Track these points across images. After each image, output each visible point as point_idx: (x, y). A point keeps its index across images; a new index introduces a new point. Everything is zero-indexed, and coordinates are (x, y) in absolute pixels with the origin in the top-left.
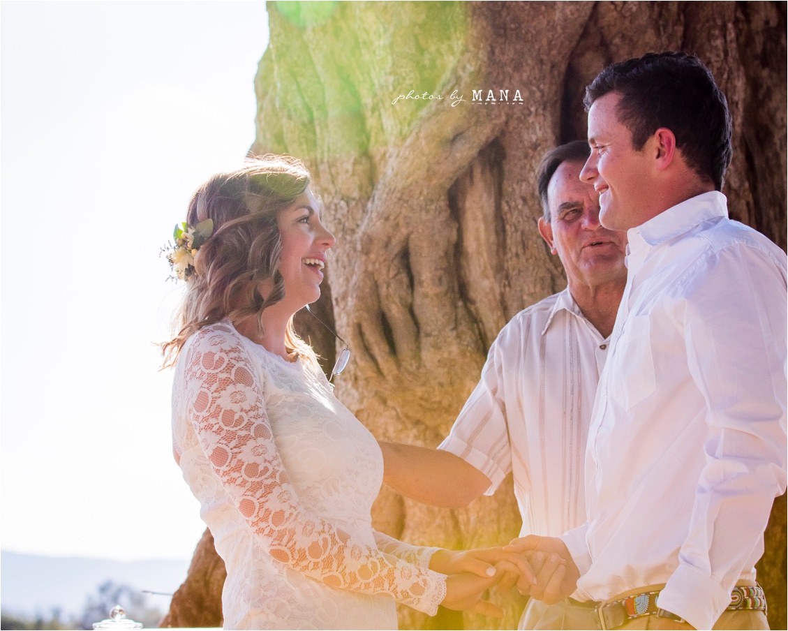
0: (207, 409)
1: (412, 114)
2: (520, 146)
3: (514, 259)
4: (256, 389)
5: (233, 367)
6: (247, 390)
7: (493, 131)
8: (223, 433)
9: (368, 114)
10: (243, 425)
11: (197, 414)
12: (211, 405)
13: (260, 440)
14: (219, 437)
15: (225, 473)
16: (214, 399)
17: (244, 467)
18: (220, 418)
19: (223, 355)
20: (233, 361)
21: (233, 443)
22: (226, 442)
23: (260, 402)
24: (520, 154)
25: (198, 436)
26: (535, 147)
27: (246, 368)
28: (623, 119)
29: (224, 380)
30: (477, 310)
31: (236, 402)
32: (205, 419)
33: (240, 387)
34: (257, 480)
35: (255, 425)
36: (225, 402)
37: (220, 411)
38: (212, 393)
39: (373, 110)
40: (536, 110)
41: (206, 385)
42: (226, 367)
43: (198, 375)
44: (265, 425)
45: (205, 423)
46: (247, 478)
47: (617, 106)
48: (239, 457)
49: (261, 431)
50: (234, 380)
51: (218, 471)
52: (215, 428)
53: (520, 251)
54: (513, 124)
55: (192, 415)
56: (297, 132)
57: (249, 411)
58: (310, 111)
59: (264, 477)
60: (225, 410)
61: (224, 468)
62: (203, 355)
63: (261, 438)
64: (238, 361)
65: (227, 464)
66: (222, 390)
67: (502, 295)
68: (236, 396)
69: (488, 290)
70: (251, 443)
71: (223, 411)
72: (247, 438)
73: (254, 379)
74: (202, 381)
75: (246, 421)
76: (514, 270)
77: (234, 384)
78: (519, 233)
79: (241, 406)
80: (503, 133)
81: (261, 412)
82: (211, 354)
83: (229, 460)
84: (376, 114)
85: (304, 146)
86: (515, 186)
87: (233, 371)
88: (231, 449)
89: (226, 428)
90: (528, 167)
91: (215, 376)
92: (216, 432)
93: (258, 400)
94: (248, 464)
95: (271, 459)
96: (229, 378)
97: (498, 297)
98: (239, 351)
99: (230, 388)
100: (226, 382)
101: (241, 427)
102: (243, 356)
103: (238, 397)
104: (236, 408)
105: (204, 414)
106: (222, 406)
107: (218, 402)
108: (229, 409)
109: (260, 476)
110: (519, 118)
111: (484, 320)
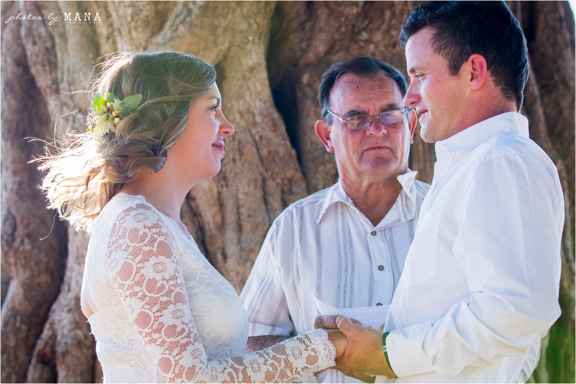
0: (132, 278)
1: (147, 41)
2: (239, 68)
3: (232, 164)
4: (175, 261)
5: (155, 241)
6: (167, 261)
7: (218, 55)
8: (147, 299)
9: (103, 41)
10: (165, 291)
11: (122, 282)
12: (136, 275)
13: (179, 305)
14: (143, 303)
15: (147, 334)
16: (139, 269)
17: (164, 329)
18: (144, 286)
19: (147, 230)
20: (155, 236)
21: (156, 308)
22: (149, 307)
23: (179, 273)
24: (239, 76)
25: (123, 302)
26: (252, 70)
27: (166, 241)
28: (439, 50)
29: (148, 252)
30: (197, 205)
31: (158, 272)
32: (131, 287)
33: (161, 258)
34: (174, 340)
35: (174, 292)
36: (148, 271)
37: (144, 280)
38: (137, 264)
39: (108, 38)
40: (254, 39)
41: (131, 257)
42: (149, 241)
43: (123, 247)
44: (183, 293)
45: (131, 291)
46: (166, 339)
47: (431, 39)
48: (160, 320)
49: (179, 298)
50: (156, 252)
51: (141, 333)
52: (140, 295)
53: (237, 157)
54: (234, 50)
55: (117, 283)
56: (41, 56)
57: (169, 280)
58: (52, 38)
59: (181, 337)
60: (148, 279)
61: (147, 330)
62: (128, 230)
63: (180, 303)
64: (159, 235)
65: (150, 326)
66: (145, 261)
67: (219, 193)
68: (158, 266)
69: (207, 189)
70: (171, 308)
71: (146, 279)
72: (168, 303)
73: (173, 251)
74: (127, 253)
75: (167, 288)
76: (231, 172)
77: (156, 256)
78: (236, 142)
79: (162, 275)
80: (225, 57)
81: (179, 281)
82: (136, 230)
83: (151, 323)
84: (111, 41)
85: (47, 67)
86: (234, 102)
87: (156, 244)
88: (154, 313)
89: (149, 295)
90: (245, 87)
91: (140, 249)
92: (140, 298)
93: (177, 271)
94: (168, 326)
95: (187, 322)
96: (152, 251)
97: (216, 196)
98: (160, 227)
99: (153, 260)
100: (150, 254)
101: (162, 293)
102: (163, 230)
103: (160, 268)
104: (158, 277)
105: (129, 282)
106: (145, 275)
107: (142, 271)
108: (151, 278)
109: (178, 336)
110: (239, 46)
111: (203, 214)
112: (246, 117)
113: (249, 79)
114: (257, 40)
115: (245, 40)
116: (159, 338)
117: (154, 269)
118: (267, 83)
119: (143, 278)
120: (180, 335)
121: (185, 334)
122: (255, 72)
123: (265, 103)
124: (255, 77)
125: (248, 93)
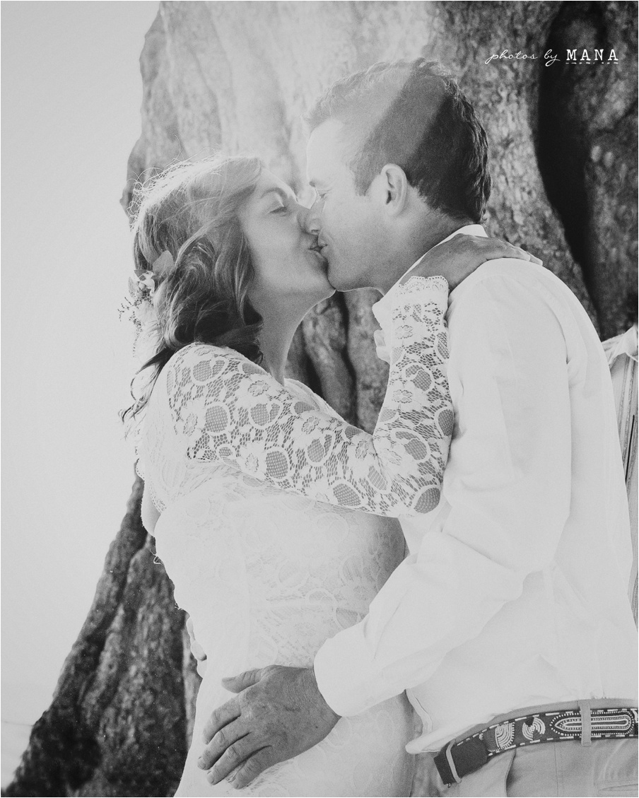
112: (500, 216)
113: (503, 157)
114: (514, 97)
115: (495, 98)
116: (310, 470)
117: (252, 393)
118: (533, 162)
119: (244, 413)
120: (328, 447)
121: (333, 440)
122: (512, 145)
123: (529, 193)
124: (512, 153)
125: (503, 178)
